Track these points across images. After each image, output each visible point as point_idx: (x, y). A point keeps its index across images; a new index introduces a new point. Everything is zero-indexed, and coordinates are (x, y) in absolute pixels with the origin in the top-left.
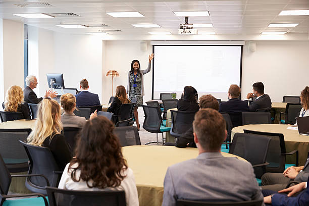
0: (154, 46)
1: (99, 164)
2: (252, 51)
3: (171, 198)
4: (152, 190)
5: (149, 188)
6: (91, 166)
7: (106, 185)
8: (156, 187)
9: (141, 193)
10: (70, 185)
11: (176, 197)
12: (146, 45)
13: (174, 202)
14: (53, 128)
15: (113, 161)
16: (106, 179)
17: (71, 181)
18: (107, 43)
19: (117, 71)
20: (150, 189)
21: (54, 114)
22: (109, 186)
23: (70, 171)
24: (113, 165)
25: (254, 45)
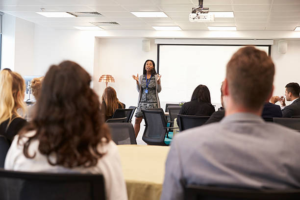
0: (159, 45)
1: (69, 127)
2: (282, 52)
3: (175, 185)
4: (149, 188)
5: (144, 185)
6: (55, 130)
7: (75, 163)
8: (155, 184)
9: (132, 193)
10: (21, 165)
11: (183, 182)
12: (149, 44)
13: (180, 190)
14: (13, 112)
15: (89, 126)
16: (75, 156)
17: (23, 159)
18: (100, 41)
19: (113, 76)
20: (146, 187)
21: (15, 91)
22: (80, 164)
23: (21, 142)
24: (89, 132)
25: (285, 45)
